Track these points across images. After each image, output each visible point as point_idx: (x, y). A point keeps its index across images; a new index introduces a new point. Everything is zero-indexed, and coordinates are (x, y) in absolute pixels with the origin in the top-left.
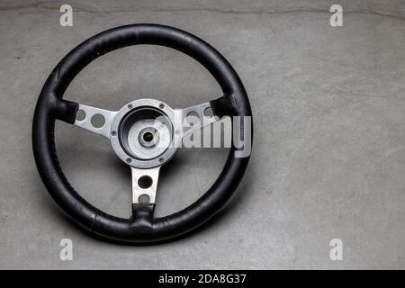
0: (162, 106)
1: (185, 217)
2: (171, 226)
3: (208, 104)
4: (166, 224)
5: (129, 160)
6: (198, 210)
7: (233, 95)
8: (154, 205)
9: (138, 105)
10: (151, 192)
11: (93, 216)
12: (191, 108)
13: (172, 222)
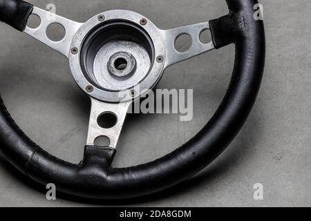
0: (143, 21)
1: (153, 171)
2: (133, 180)
3: (206, 24)
4: (127, 177)
5: (90, 88)
6: (173, 163)
7: (242, 13)
8: (115, 151)
9: (112, 18)
10: (114, 133)
11: (30, 153)
12: (182, 29)
13: (135, 176)
